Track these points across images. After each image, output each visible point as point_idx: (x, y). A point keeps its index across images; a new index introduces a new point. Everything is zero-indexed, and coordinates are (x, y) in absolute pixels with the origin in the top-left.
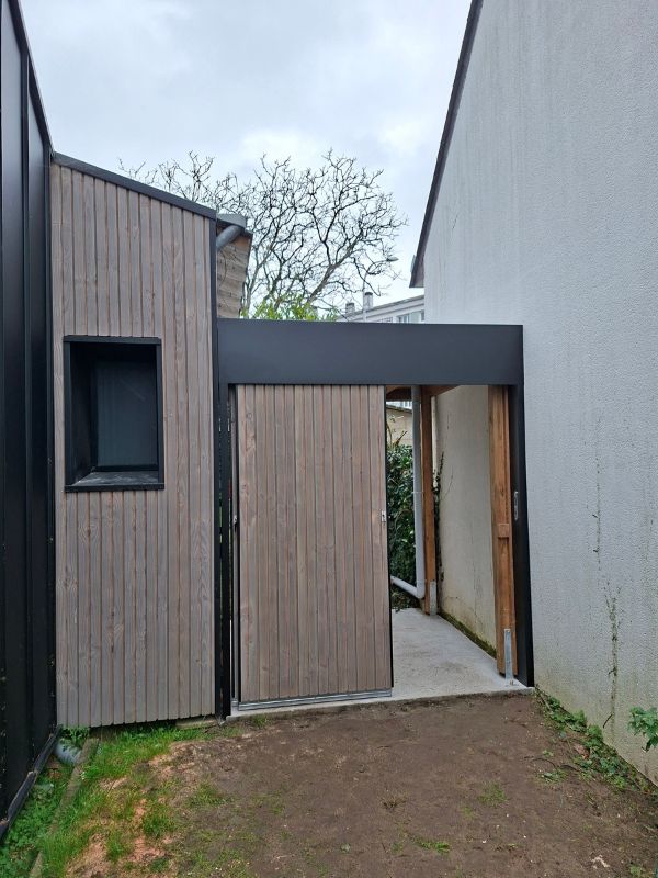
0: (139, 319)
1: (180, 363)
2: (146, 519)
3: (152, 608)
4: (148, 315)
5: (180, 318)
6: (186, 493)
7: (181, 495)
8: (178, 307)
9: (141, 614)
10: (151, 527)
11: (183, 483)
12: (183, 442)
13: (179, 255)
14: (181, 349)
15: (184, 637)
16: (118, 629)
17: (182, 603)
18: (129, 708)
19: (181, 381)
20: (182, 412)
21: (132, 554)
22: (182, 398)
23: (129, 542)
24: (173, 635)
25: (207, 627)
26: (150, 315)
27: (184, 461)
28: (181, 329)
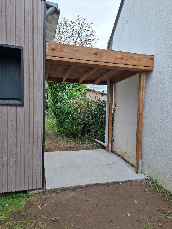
0: (14, 38)
1: (31, 58)
2: (16, 118)
3: (18, 151)
4: (18, 37)
5: (31, 39)
6: (32, 109)
7: (30, 109)
8: (31, 35)
9: (14, 152)
10: (18, 121)
11: (31, 104)
12: (31, 89)
13: (31, 14)
14: (31, 52)
15: (31, 161)
16: (5, 158)
17: (30, 149)
18: (9, 187)
19: (31, 65)
20: (31, 77)
21: (11, 131)
22: (31, 71)
23: (10, 126)
24: (27, 161)
25: (39, 158)
26: (19, 37)
27: (31, 96)
28: (31, 44)
